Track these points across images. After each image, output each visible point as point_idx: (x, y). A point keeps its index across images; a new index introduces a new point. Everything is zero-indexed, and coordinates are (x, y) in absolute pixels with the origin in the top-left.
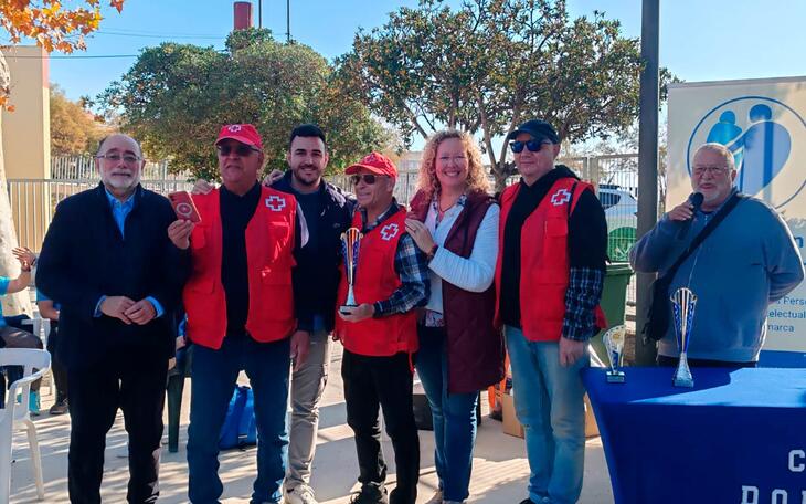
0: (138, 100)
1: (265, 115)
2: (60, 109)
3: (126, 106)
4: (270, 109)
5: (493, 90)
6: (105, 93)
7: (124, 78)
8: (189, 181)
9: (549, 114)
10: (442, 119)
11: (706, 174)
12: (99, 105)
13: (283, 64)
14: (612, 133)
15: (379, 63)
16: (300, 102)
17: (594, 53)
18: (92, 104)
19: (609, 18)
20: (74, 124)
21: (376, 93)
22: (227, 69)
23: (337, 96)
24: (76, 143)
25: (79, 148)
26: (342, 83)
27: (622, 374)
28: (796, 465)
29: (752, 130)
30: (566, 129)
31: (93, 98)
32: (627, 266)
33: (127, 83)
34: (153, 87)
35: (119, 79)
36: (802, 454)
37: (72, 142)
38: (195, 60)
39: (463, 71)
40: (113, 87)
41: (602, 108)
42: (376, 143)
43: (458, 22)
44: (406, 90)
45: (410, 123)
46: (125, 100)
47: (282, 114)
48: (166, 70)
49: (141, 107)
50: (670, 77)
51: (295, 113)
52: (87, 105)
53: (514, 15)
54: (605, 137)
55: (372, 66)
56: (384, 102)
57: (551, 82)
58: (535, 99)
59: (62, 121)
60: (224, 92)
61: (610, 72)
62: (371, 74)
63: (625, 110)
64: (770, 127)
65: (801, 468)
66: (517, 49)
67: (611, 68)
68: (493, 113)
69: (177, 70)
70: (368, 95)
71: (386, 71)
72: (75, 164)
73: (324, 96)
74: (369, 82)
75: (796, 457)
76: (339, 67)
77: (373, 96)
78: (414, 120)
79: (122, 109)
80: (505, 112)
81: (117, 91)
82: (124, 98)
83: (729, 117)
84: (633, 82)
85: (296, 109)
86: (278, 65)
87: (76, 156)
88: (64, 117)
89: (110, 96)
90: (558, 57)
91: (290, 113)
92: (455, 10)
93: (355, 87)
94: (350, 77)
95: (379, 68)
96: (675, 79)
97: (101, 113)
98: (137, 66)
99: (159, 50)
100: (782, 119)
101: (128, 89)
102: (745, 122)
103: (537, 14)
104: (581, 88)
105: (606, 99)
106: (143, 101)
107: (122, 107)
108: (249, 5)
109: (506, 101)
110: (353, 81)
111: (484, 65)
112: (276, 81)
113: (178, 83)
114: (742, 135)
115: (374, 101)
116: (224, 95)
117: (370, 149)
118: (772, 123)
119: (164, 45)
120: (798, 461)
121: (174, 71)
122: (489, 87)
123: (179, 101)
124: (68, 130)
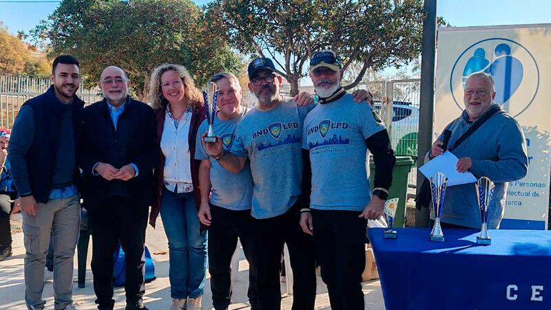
0: (60, 34)
1: (153, 47)
2: (5, 41)
3: (51, 39)
4: (157, 43)
5: (318, 31)
6: (35, 29)
7: (50, 18)
8: (98, 95)
9: (358, 48)
10: (280, 51)
11: (473, 95)
12: (31, 37)
13: (167, 9)
14: (402, 64)
15: (233, 10)
16: (179, 37)
17: (391, 6)
18: (26, 36)
20: (15, 52)
21: (233, 32)
22: (126, 13)
23: (204, 33)
24: (16, 66)
25: (19, 69)
26: (207, 24)
27: (395, 232)
28: (512, 295)
29: (496, 61)
30: (370, 60)
31: (27, 33)
32: (409, 159)
33: (52, 22)
34: (71, 25)
35: (46, 19)
36: (516, 288)
37: (14, 65)
38: (103, 5)
39: (295, 16)
40: (42, 25)
41: (396, 45)
42: (235, 68)
44: (253, 30)
45: (257, 54)
46: (51, 34)
47: (166, 46)
48: (81, 13)
49: (63, 39)
50: (445, 24)
52: (23, 38)
54: (398, 67)
55: (228, 12)
56: (238, 38)
57: (358, 25)
58: (348, 38)
59: (7, 50)
60: (123, 29)
61: (401, 19)
62: (228, 18)
63: (412, 47)
64: (509, 60)
65: (515, 297)
67: (402, 16)
68: (318, 48)
69: (89, 13)
70: (227, 33)
71: (238, 16)
72: (16, 82)
73: (194, 33)
74: (228, 23)
75: (512, 290)
76: (205, 12)
77: (231, 34)
78: (261, 52)
79: (48, 41)
80: (326, 47)
81: (45, 27)
82: (50, 32)
83: (481, 52)
84: (418, 26)
85: (176, 43)
86: (163, 11)
87: (17, 76)
88: (8, 47)
89: (39, 31)
90: (365, 8)
91: (172, 45)
93: (218, 27)
94: (213, 19)
95: (234, 13)
96: (449, 25)
97: (32, 43)
98: (59, 9)
100: (517, 54)
101: (53, 26)
102: (492, 57)
104: (381, 30)
105: (398, 39)
106: (64, 35)
107: (48, 39)
109: (326, 39)
110: (214, 22)
111: (309, 12)
112: (162, 22)
113: (89, 22)
114: (489, 65)
115: (231, 38)
116: (123, 32)
118: (511, 57)
120: (513, 292)
121: (86, 13)
122: (315, 28)
123: (91, 36)
124: (10, 56)
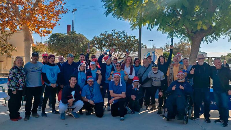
17: (132, 41)
19: (134, 36)
38: (62, 36)
40: (46, 40)
43: (111, 35)
46: (48, 43)
47: (79, 47)
48: (56, 38)
50: (143, 45)
51: (81, 47)
53: (119, 35)
63: (136, 50)
66: (120, 40)
69: (59, 38)
89: (45, 42)
91: (80, 47)
92: (110, 34)
98: (51, 37)
99: (55, 34)
102: (151, 54)
103: (123, 35)
106: (52, 43)
108: (70, 25)
113: (58, 40)
117: (93, 53)
119: (56, 33)
